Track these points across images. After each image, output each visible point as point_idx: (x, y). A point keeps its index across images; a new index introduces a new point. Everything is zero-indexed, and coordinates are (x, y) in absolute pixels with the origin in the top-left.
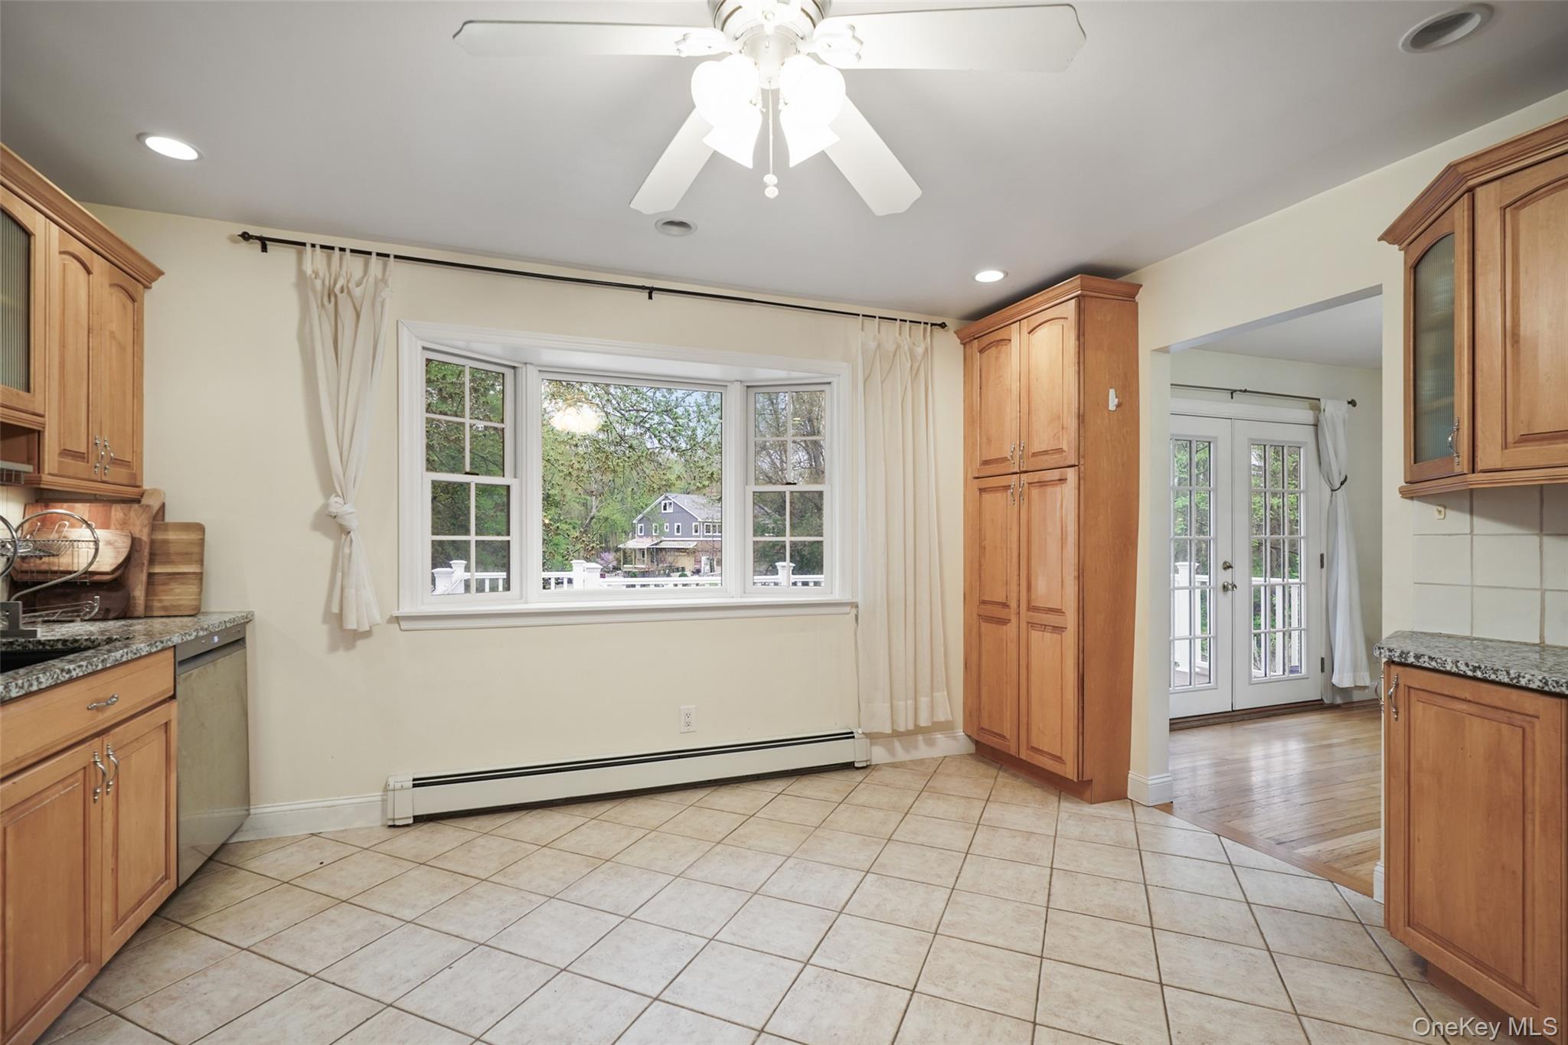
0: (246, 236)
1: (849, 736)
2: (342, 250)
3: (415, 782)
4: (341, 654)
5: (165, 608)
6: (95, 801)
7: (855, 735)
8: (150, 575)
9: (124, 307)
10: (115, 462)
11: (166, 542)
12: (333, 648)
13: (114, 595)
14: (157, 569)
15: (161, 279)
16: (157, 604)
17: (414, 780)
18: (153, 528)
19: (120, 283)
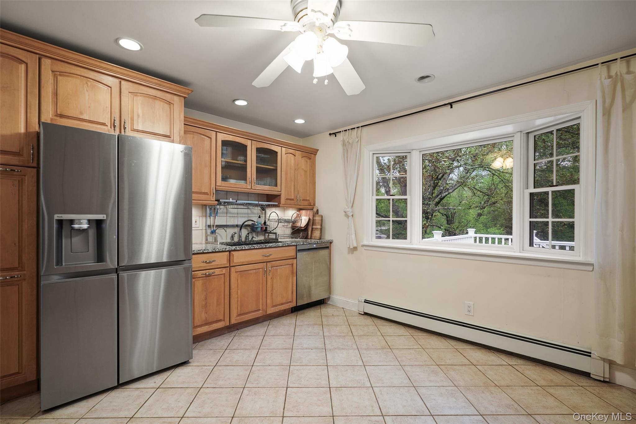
0: (330, 134)
1: (588, 354)
2: (349, 130)
3: (365, 301)
4: (350, 255)
5: (314, 237)
6: (264, 276)
7: (592, 355)
8: (312, 228)
9: (307, 161)
10: (303, 200)
11: (315, 220)
12: (349, 253)
13: (305, 233)
14: (314, 227)
15: (319, 151)
16: (313, 236)
17: (365, 300)
18: (314, 216)
19: (305, 156)
